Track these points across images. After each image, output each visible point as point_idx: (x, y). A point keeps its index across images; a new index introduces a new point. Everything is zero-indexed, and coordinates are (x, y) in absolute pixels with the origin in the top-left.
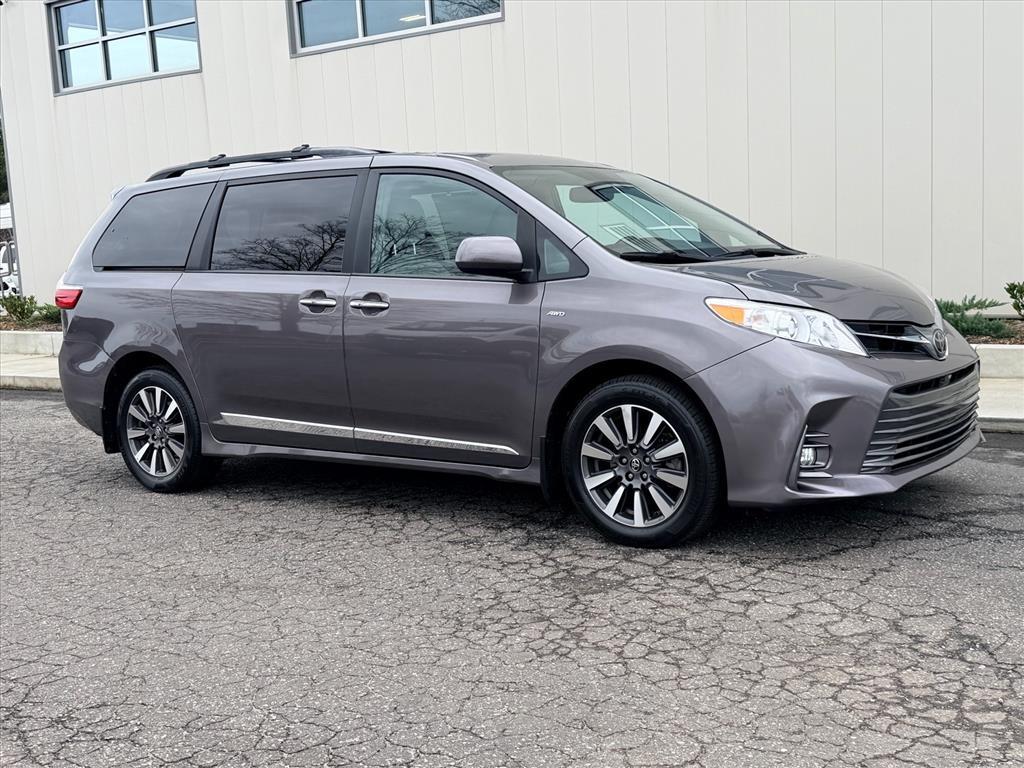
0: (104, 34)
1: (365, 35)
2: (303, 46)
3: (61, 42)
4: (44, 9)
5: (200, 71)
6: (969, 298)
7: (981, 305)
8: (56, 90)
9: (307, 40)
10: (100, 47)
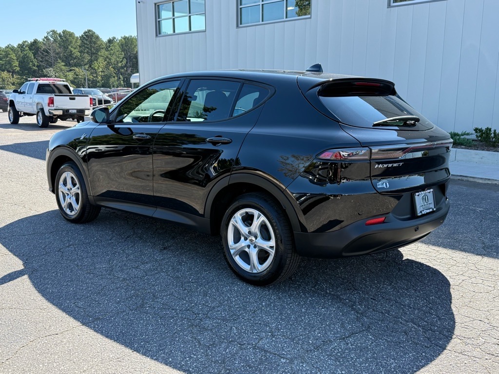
0: (174, 15)
1: (262, 21)
2: (241, 24)
3: (159, 18)
4: (154, 5)
5: (205, 31)
6: (464, 132)
7: (468, 134)
8: (157, 36)
9: (243, 22)
10: (171, 20)
